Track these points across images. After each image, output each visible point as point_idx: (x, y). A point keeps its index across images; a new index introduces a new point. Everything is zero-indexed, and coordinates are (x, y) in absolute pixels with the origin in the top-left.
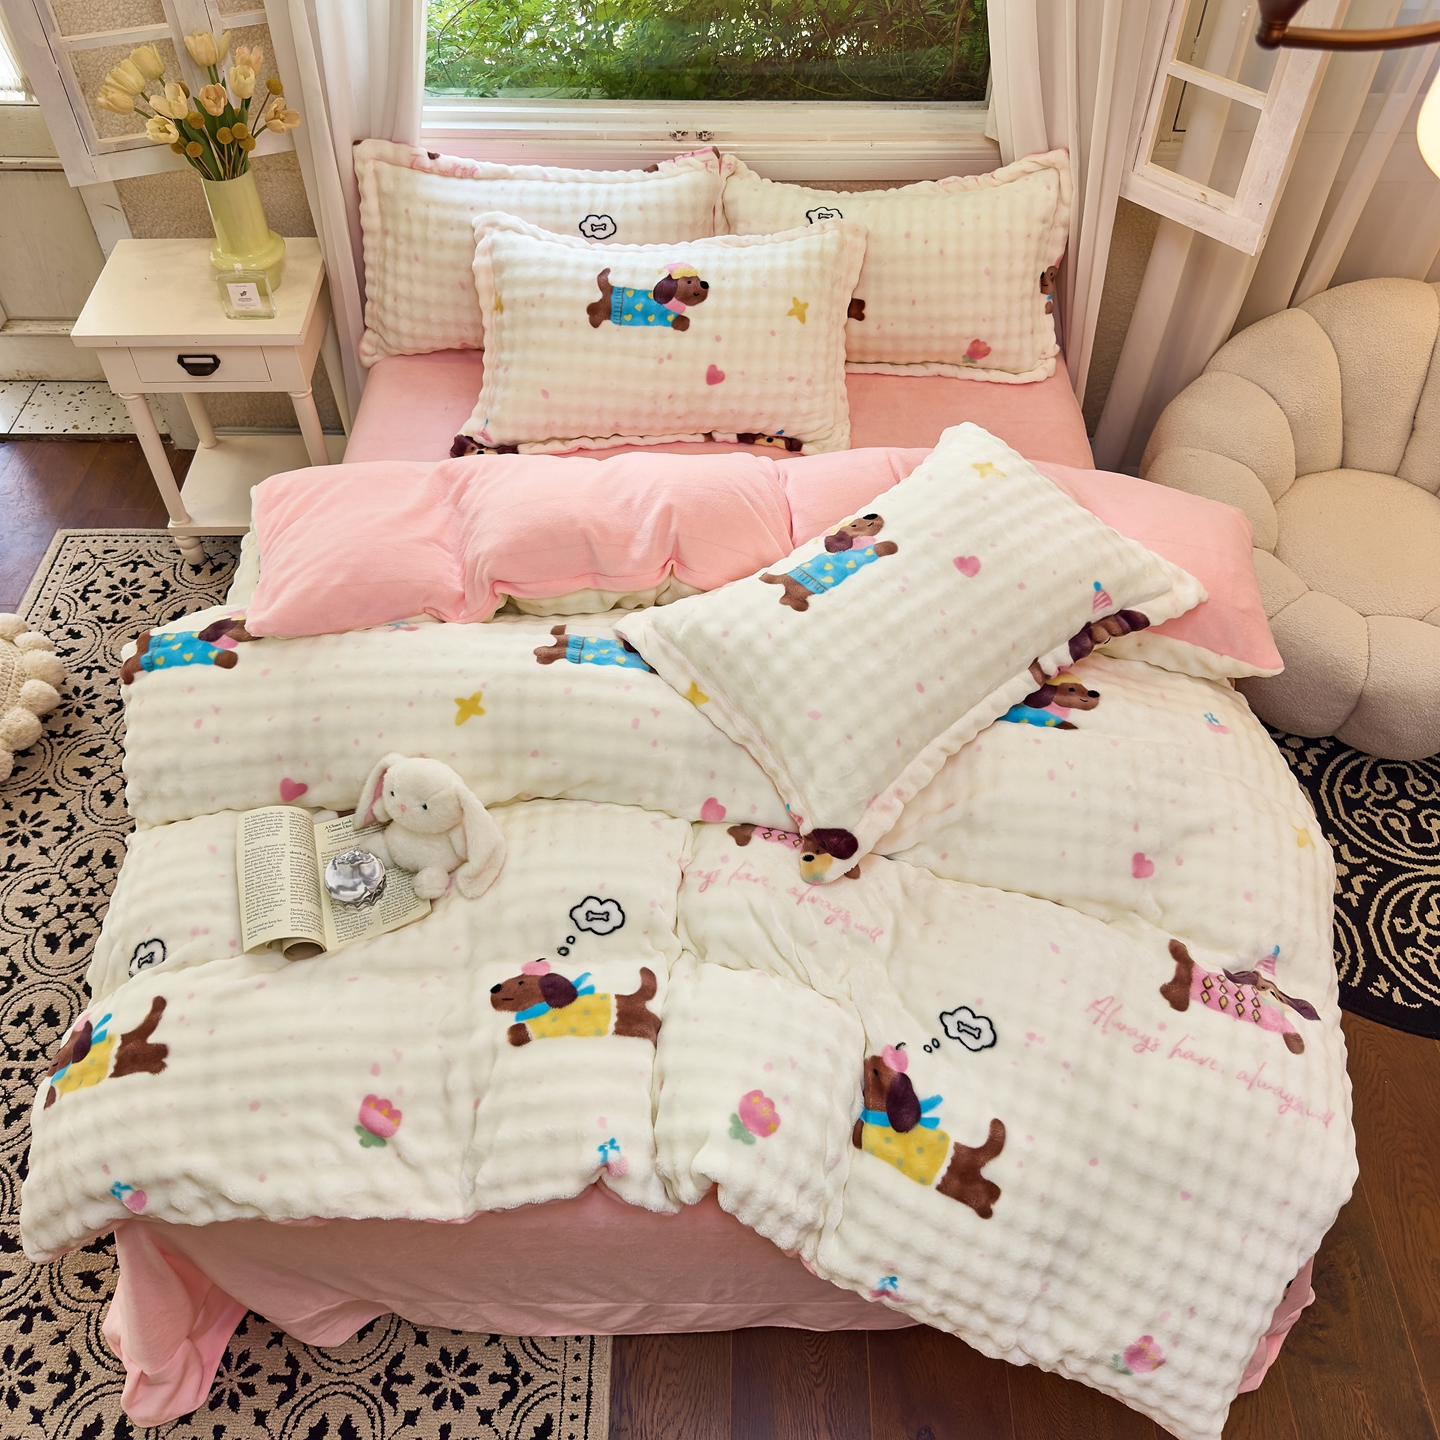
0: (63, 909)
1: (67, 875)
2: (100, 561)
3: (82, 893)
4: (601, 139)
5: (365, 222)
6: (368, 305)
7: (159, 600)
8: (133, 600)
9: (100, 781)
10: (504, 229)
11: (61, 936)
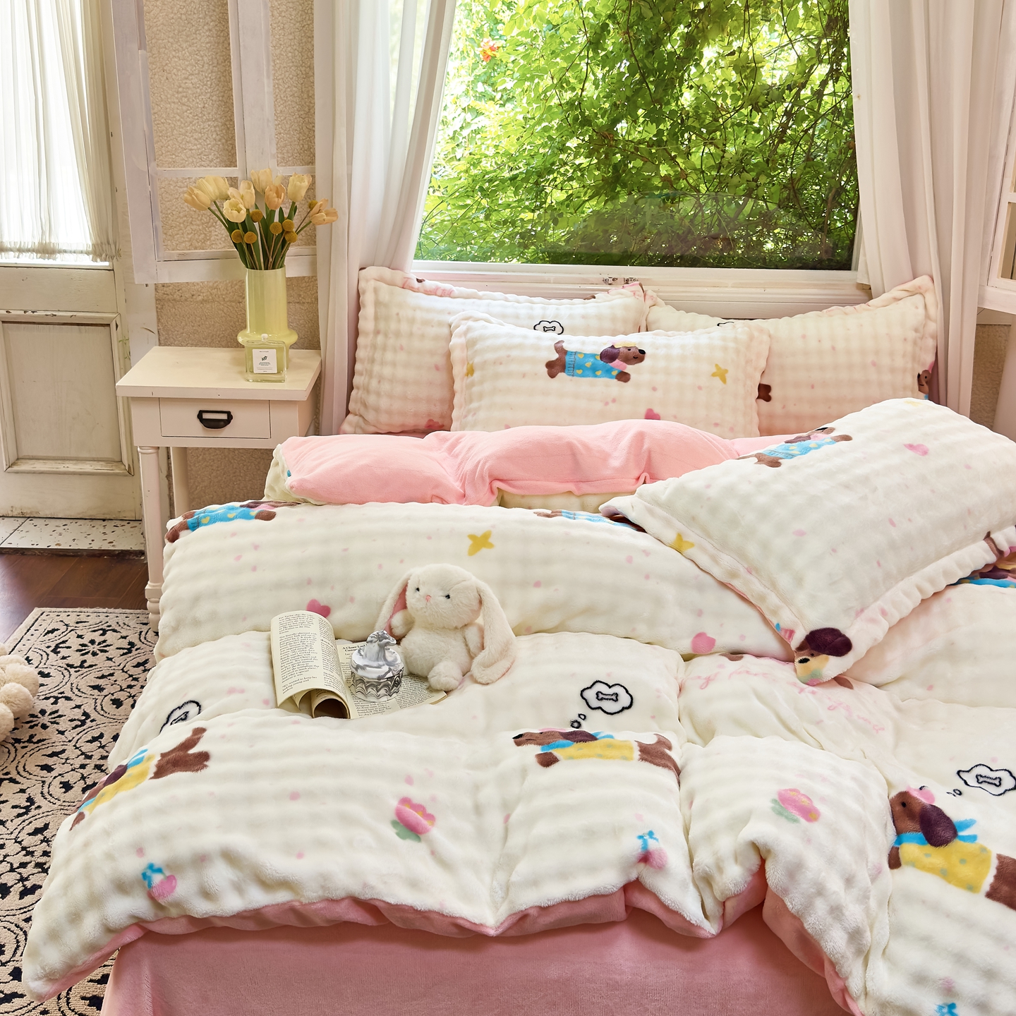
0: (15, 866)
1: (22, 841)
2: (72, 628)
3: (35, 854)
4: (548, 282)
5: (362, 325)
6: (353, 393)
7: (124, 654)
8: (100, 654)
9: (60, 775)
10: (477, 320)
11: (12, 886)
